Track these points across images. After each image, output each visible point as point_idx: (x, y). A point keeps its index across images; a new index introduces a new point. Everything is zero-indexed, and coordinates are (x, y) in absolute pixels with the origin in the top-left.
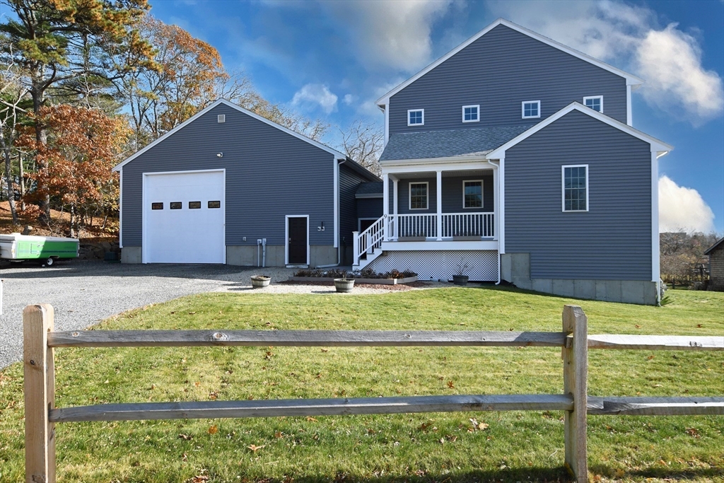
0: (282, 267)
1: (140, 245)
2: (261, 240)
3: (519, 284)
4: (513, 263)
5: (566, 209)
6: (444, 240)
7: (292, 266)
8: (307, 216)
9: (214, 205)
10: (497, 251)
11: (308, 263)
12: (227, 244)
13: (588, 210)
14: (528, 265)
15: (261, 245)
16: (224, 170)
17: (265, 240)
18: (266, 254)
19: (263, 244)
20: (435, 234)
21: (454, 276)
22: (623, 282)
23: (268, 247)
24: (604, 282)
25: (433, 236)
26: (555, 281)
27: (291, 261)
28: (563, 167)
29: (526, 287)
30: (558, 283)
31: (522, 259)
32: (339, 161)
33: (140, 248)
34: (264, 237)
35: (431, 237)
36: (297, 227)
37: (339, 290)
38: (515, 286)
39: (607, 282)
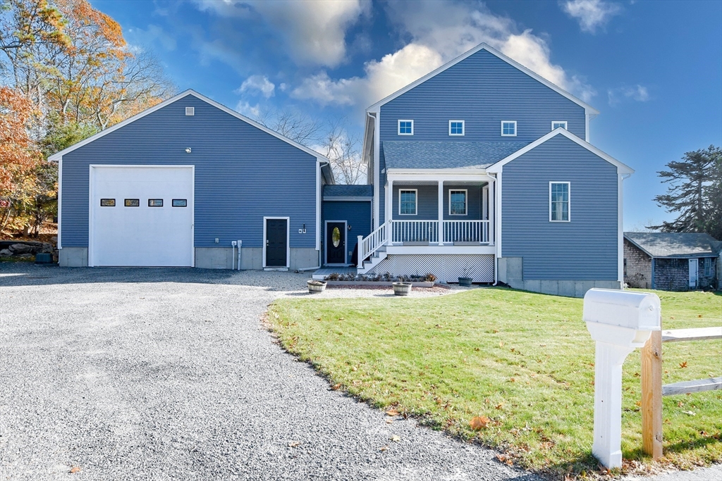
0: (260, 270)
1: (86, 245)
2: (235, 242)
3: (512, 284)
4: (508, 266)
5: (552, 219)
6: (445, 245)
7: (271, 269)
8: (288, 218)
9: (178, 203)
10: (494, 255)
11: (288, 266)
12: (197, 245)
13: (570, 221)
14: (521, 268)
15: (236, 247)
16: (193, 166)
17: (240, 242)
18: (241, 256)
19: (239, 246)
20: (436, 239)
21: (459, 279)
22: (596, 282)
23: (244, 249)
24: (582, 282)
25: (435, 241)
26: (543, 281)
27: (268, 264)
28: (551, 183)
29: (519, 288)
30: (546, 283)
31: (516, 262)
32: (321, 164)
33: (86, 249)
34: (240, 239)
35: (433, 242)
36: (276, 229)
37: (397, 293)
38: (510, 287)
39: (584, 282)
